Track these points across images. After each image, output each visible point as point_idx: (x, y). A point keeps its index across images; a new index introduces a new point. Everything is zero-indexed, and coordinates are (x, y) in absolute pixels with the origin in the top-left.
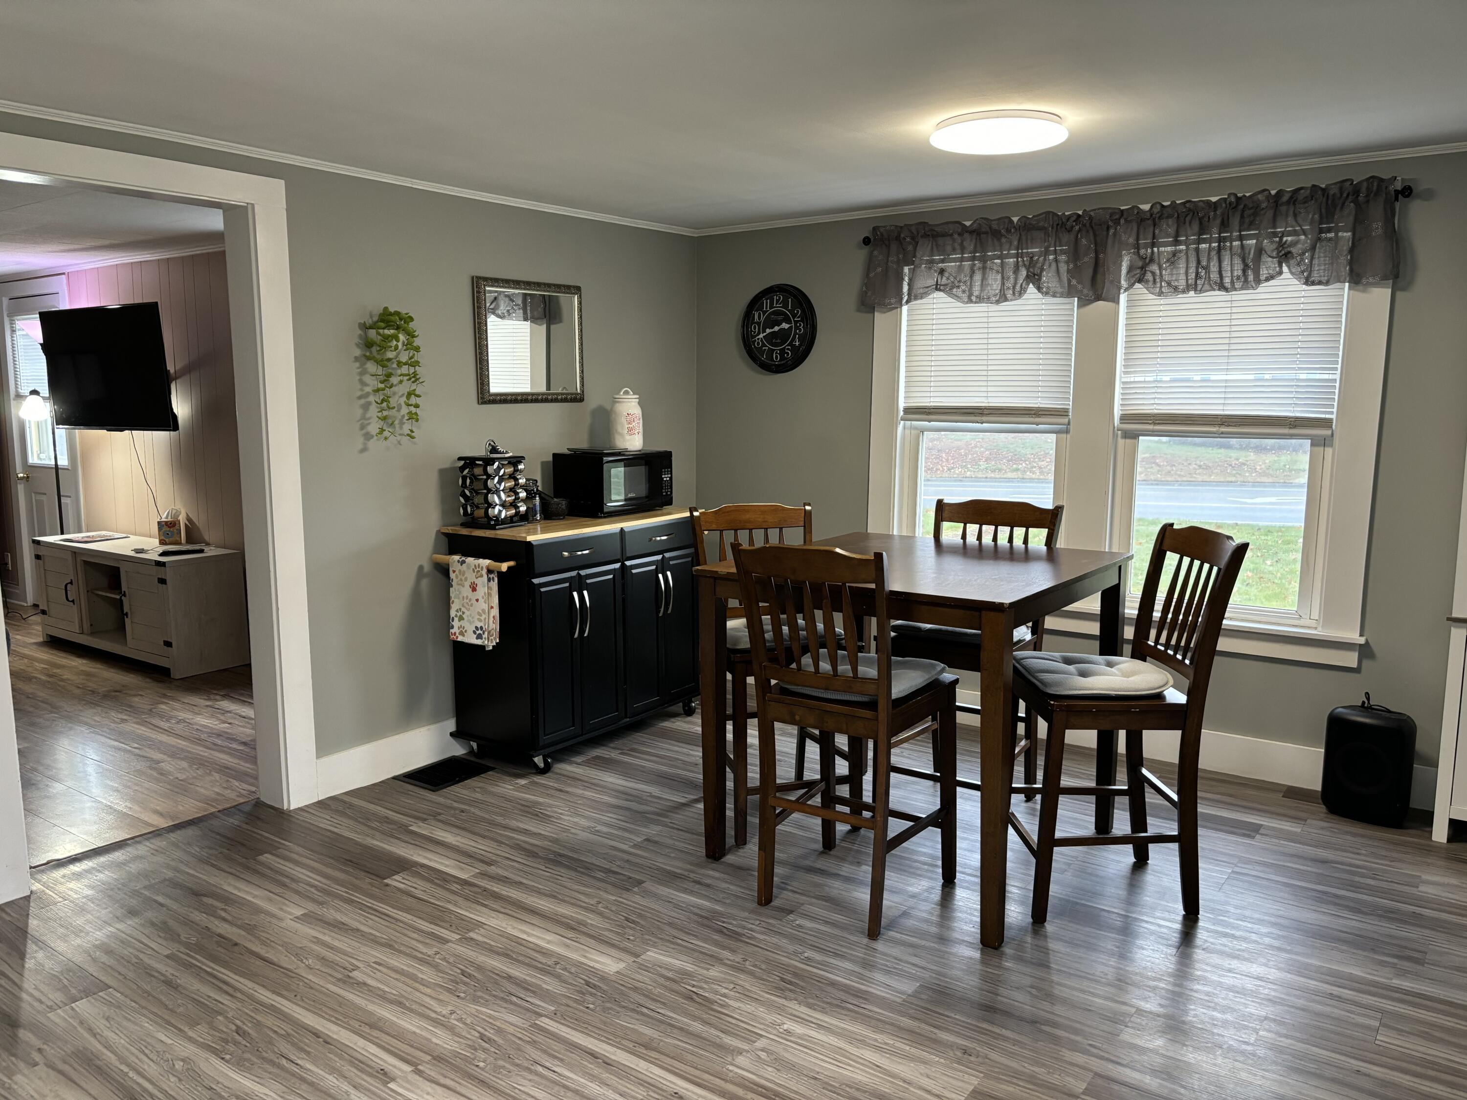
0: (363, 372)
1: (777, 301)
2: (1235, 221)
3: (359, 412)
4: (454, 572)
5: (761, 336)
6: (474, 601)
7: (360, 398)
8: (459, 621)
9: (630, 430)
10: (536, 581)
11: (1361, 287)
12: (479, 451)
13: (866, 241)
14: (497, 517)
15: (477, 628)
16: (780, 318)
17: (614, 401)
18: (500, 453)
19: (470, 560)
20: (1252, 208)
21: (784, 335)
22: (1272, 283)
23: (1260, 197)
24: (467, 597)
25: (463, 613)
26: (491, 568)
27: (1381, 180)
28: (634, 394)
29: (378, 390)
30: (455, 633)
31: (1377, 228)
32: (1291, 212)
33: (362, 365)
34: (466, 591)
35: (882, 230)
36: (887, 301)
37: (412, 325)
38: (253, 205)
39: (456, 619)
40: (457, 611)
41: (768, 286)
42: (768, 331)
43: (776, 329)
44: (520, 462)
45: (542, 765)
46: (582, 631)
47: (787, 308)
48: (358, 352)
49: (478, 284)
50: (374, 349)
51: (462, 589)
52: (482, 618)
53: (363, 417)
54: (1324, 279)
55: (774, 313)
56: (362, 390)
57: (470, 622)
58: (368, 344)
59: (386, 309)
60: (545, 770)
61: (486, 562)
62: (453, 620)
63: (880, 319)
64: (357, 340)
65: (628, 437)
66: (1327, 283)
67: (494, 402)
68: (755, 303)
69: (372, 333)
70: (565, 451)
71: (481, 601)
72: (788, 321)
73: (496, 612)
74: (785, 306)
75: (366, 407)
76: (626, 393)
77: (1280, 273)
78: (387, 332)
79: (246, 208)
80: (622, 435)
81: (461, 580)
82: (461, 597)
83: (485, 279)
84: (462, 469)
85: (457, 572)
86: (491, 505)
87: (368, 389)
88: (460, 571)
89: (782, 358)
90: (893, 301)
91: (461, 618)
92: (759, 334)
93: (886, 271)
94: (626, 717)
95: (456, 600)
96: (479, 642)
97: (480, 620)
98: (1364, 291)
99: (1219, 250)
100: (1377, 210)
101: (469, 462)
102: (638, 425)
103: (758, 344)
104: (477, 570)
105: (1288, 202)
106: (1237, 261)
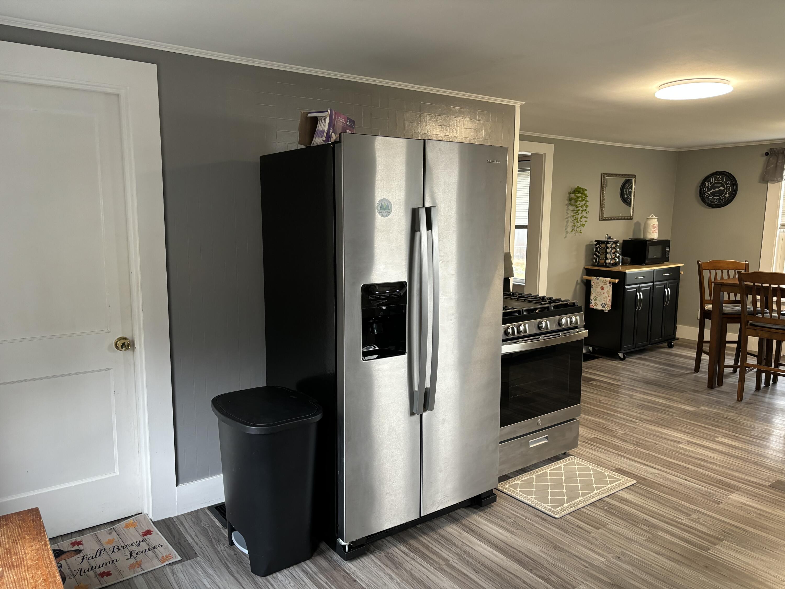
0: (568, 209)
1: (718, 178)
3: (566, 223)
4: (593, 282)
5: (709, 192)
6: (602, 294)
7: (566, 218)
8: (595, 301)
9: (654, 231)
10: (627, 287)
12: (604, 238)
13: (767, 154)
14: (610, 263)
15: (602, 304)
16: (720, 185)
17: (647, 219)
18: (611, 239)
19: (601, 278)
21: (721, 192)
24: (599, 292)
25: (597, 298)
26: (611, 281)
28: (655, 217)
29: (573, 216)
30: (592, 305)
33: (568, 206)
34: (599, 289)
35: (775, 150)
36: (776, 179)
37: (586, 192)
38: (545, 154)
39: (593, 300)
40: (594, 297)
41: (715, 171)
42: (712, 190)
43: (717, 189)
44: (617, 243)
45: (622, 357)
46: (639, 308)
47: (723, 181)
48: (567, 202)
49: (603, 176)
50: (573, 201)
51: (597, 289)
52: (605, 300)
53: (566, 226)
55: (716, 183)
56: (567, 216)
57: (600, 301)
58: (570, 199)
59: (578, 187)
60: (623, 359)
61: (609, 279)
62: (592, 300)
63: (771, 187)
64: (567, 198)
65: (652, 234)
67: (605, 220)
68: (707, 179)
69: (573, 196)
70: (628, 239)
71: (606, 293)
72: (723, 186)
73: (610, 298)
74: (723, 180)
75: (567, 222)
76: (652, 216)
78: (578, 195)
79: (543, 154)
80: (650, 233)
81: (597, 285)
82: (596, 292)
83: (606, 174)
84: (596, 245)
85: (595, 283)
86: (607, 258)
87: (569, 215)
88: (596, 282)
89: (719, 201)
90: (779, 179)
91: (596, 300)
92: (708, 191)
93: (776, 166)
94: (650, 344)
95: (594, 293)
96: (603, 309)
97: (604, 301)
101: (599, 242)
102: (657, 229)
103: (707, 196)
104: (605, 283)
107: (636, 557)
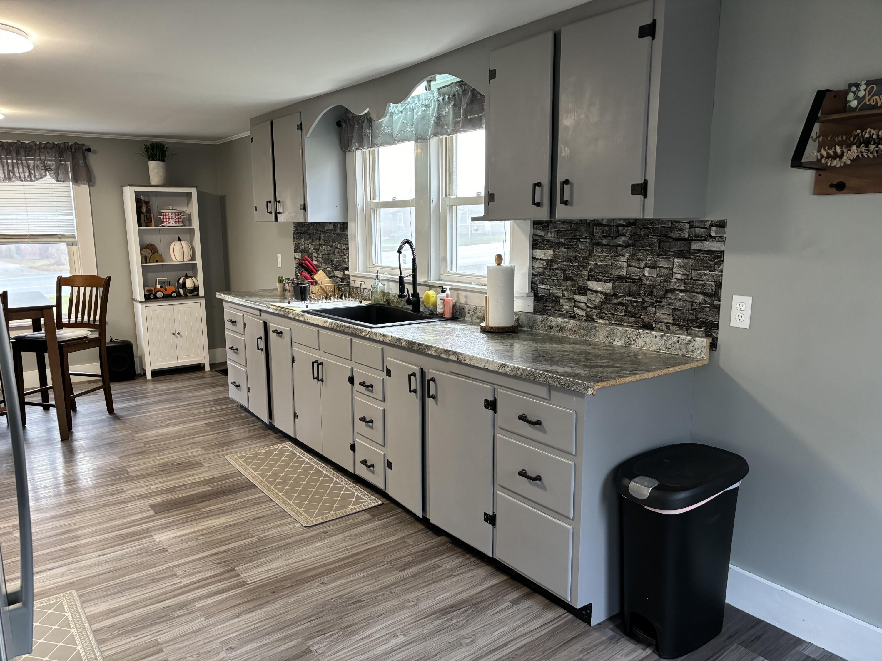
2: (22, 152)
11: (77, 184)
20: (29, 148)
22: (42, 179)
23: (32, 144)
27: (78, 144)
31: (81, 162)
32: (46, 152)
54: (62, 180)
66: (63, 181)
77: (45, 175)
98: (78, 186)
99: (17, 163)
100: (80, 156)
105: (44, 148)
106: (26, 169)
107: (234, 635)
